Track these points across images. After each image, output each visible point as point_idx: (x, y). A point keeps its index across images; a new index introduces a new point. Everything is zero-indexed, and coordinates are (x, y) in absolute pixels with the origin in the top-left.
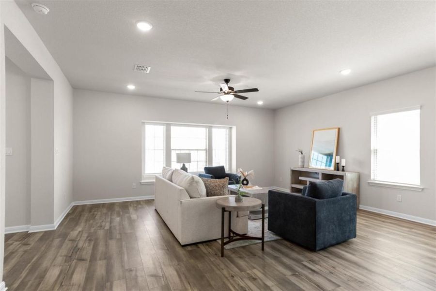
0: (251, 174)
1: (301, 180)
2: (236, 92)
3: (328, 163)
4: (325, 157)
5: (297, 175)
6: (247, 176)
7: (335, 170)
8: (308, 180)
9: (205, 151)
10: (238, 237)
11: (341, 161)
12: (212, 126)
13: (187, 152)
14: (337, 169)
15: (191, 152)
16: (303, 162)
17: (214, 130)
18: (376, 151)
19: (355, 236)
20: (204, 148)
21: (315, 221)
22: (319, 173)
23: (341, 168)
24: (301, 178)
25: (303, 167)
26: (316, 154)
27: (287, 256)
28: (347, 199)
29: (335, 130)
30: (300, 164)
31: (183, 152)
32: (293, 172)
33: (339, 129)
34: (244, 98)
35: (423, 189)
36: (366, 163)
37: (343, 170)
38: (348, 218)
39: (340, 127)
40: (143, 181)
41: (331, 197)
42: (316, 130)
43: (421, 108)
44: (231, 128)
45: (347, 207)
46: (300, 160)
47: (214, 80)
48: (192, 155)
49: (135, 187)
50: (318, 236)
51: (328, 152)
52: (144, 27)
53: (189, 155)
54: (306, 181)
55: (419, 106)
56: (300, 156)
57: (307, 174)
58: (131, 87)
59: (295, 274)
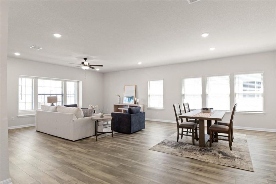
0: (96, 107)
1: (120, 110)
2: (91, 65)
3: (129, 101)
4: (128, 98)
5: (117, 107)
6: (95, 108)
7: (134, 104)
8: (123, 109)
9: (61, 96)
10: (100, 133)
11: (137, 100)
12: (66, 80)
13: (55, 96)
14: (135, 103)
15: (57, 96)
16: (120, 101)
17: (68, 83)
18: (150, 95)
19: (145, 128)
20: (61, 93)
21: (130, 122)
22: (128, 106)
23: (137, 103)
24: (119, 109)
25: (120, 103)
26: (126, 98)
27: (122, 137)
28: (141, 114)
29: (134, 86)
30: (118, 102)
31: (52, 96)
32: (115, 106)
33: (136, 86)
34: (93, 68)
35: (164, 109)
36: (146, 100)
37: (138, 104)
38: (142, 121)
39: (136, 84)
40: (19, 116)
41: (136, 113)
42: (126, 85)
43: (163, 80)
44: (78, 82)
45: (142, 117)
46: (118, 100)
47: (78, 58)
48: (58, 98)
49: (13, 120)
50: (131, 128)
51: (131, 96)
52: (57, 36)
53: (57, 97)
54: (122, 110)
55: (163, 79)
56: (118, 98)
57: (122, 106)
58: (17, 54)
59: (127, 140)
